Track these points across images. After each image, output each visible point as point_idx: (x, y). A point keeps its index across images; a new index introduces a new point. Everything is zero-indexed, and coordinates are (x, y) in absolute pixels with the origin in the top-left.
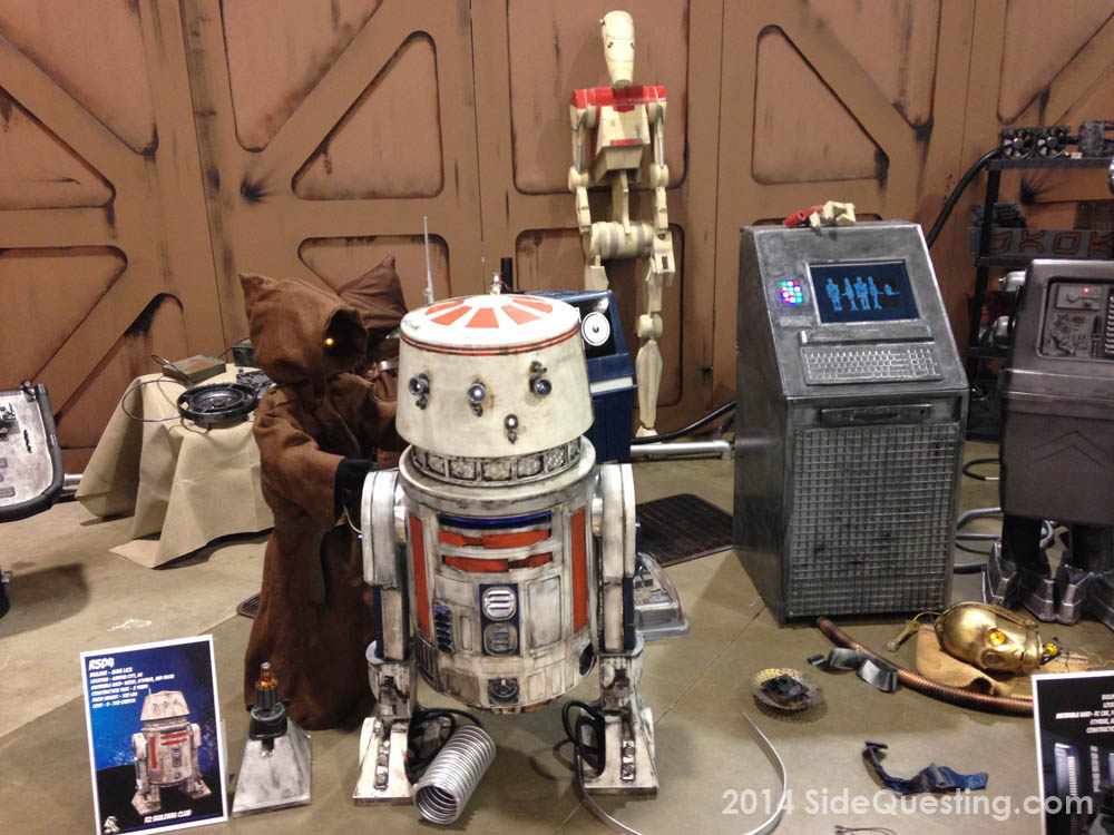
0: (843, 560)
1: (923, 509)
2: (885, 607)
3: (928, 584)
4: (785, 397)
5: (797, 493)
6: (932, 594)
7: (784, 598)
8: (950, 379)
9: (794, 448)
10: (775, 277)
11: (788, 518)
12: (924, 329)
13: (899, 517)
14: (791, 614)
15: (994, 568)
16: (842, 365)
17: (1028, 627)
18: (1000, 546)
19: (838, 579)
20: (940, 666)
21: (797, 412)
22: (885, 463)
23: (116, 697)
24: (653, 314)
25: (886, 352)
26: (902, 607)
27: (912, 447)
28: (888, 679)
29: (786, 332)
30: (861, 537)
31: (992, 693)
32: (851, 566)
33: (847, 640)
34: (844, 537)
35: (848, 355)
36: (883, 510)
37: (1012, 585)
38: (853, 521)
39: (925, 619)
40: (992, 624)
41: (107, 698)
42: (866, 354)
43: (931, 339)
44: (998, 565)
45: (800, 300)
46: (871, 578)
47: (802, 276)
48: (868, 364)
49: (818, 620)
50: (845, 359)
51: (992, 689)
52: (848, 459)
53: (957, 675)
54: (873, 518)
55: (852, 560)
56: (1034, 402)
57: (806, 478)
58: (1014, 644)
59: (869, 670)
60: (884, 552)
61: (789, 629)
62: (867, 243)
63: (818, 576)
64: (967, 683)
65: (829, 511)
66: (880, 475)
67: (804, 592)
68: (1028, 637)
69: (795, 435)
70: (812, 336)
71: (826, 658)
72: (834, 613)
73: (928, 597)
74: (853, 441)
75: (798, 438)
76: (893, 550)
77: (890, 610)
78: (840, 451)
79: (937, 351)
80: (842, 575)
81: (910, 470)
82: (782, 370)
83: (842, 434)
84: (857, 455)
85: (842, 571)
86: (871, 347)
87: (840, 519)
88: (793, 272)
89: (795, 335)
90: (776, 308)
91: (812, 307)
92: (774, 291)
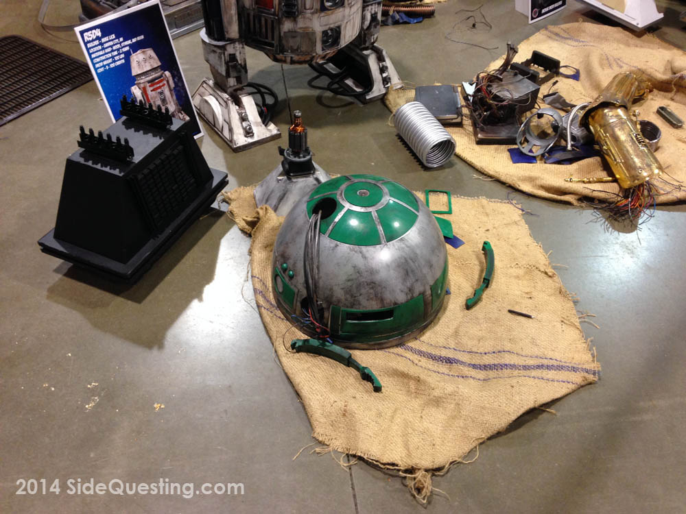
23: (110, 60)
41: (105, 63)
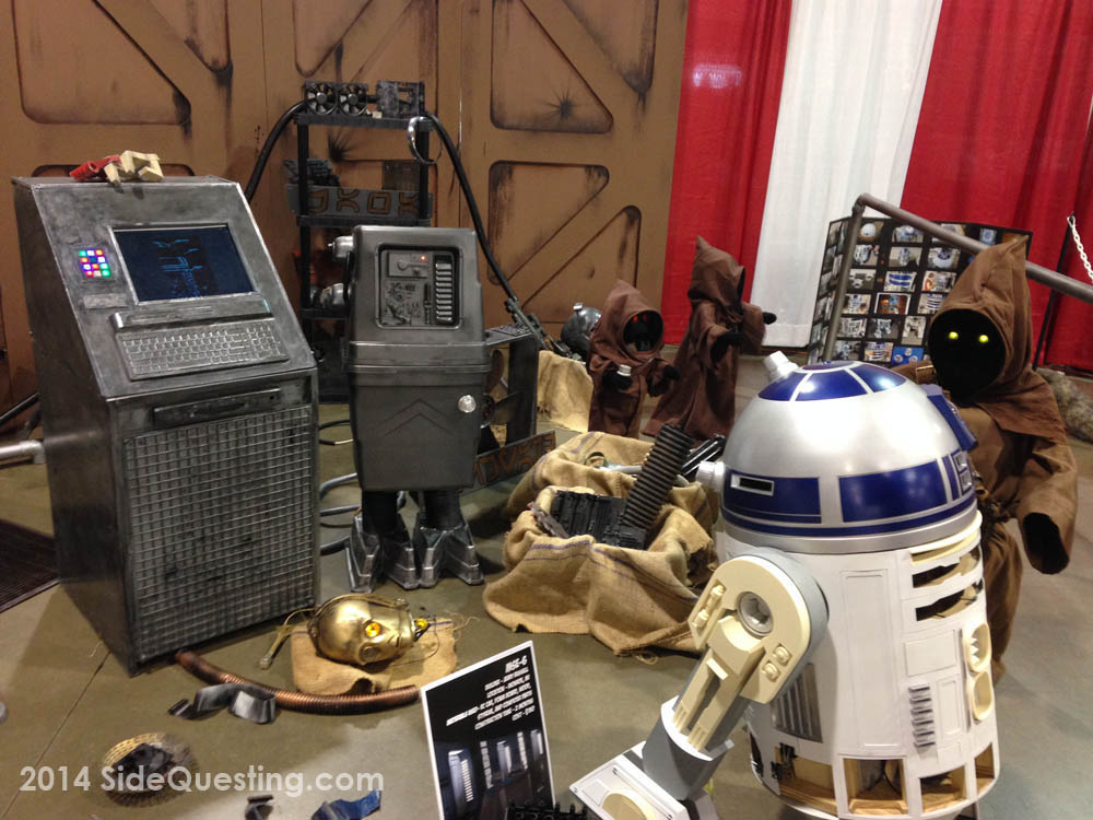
0: (201, 579)
1: (284, 503)
2: (253, 618)
3: (297, 581)
4: (105, 398)
5: (135, 514)
6: (301, 591)
7: (132, 642)
8: (296, 358)
9: (124, 459)
10: (68, 244)
11: (126, 546)
12: (261, 304)
13: (259, 517)
14: (143, 657)
15: (358, 544)
16: (171, 352)
17: (399, 608)
18: (360, 519)
19: (196, 602)
20: (319, 675)
21: (123, 415)
22: (237, 460)
25: (222, 332)
26: (271, 611)
27: (265, 437)
28: (264, 709)
29: (95, 314)
30: (218, 548)
31: (373, 691)
32: (210, 584)
33: (215, 672)
34: (199, 552)
35: (176, 338)
36: (240, 513)
37: (376, 560)
38: (208, 533)
39: (296, 620)
40: (366, 616)
42: (199, 336)
43: (270, 315)
44: (362, 540)
45: (106, 273)
46: (234, 590)
47: (106, 244)
48: (203, 347)
49: (178, 655)
50: (175, 345)
51: (373, 687)
52: (194, 463)
53: (336, 681)
54: (230, 525)
55: (210, 577)
56: (380, 374)
57: (144, 493)
58: (390, 630)
59: (243, 703)
60: (246, 558)
61: (144, 675)
63: (172, 605)
64: (347, 688)
65: (178, 527)
66: (233, 474)
67: (157, 628)
68: (401, 620)
69: (124, 444)
70: (128, 318)
71: (191, 702)
72: (196, 640)
73: (297, 595)
74: (197, 441)
75: (128, 447)
76: (256, 555)
77: (258, 620)
78: (183, 455)
79: (279, 328)
80: (201, 596)
81: (265, 463)
82: (96, 364)
83: (182, 436)
84: (204, 457)
85: (200, 592)
86: (205, 327)
87: (192, 533)
88: (92, 239)
89: (107, 318)
90: (76, 283)
91: (125, 283)
92: (70, 263)
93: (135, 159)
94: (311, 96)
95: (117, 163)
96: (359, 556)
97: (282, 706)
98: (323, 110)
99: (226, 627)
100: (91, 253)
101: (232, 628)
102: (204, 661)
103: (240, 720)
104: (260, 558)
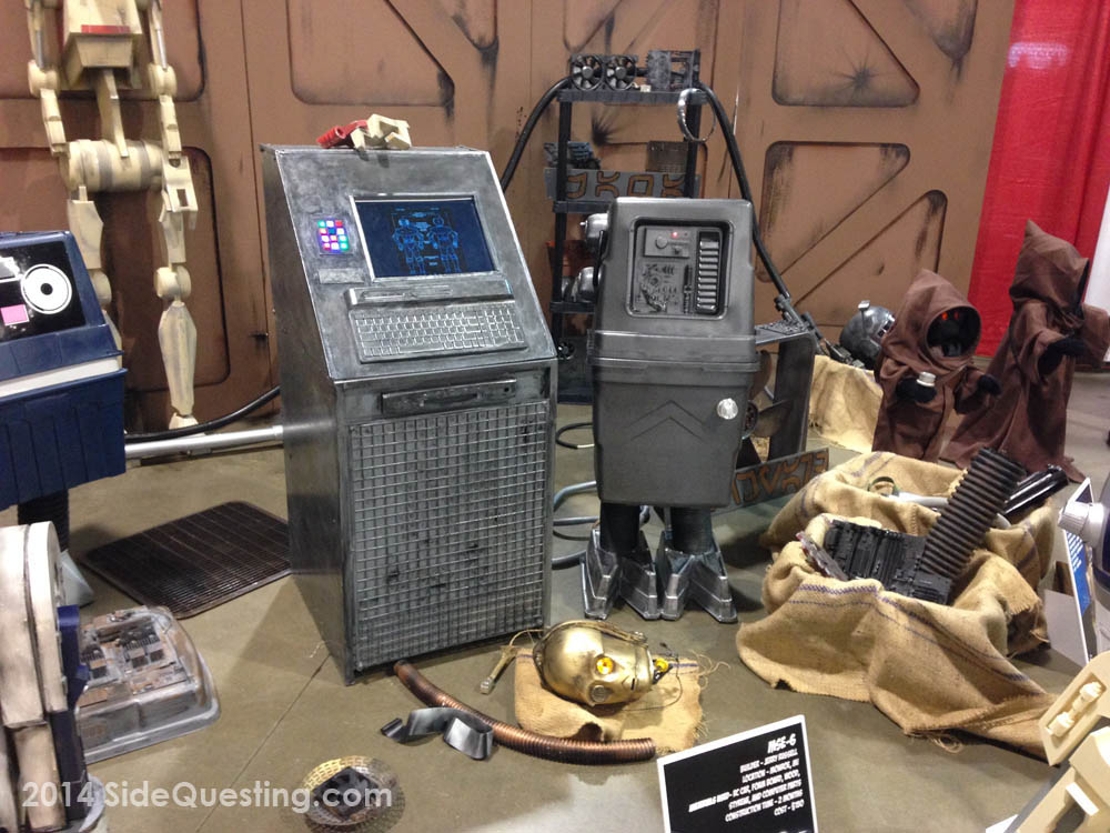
0: (424, 585)
1: (515, 508)
2: (477, 633)
3: (524, 597)
4: (332, 380)
5: (359, 509)
6: (530, 608)
7: (349, 646)
8: (535, 346)
9: (349, 449)
10: (309, 213)
11: (349, 543)
12: (502, 285)
13: (487, 522)
14: (361, 665)
15: (594, 561)
16: (404, 334)
17: (637, 643)
18: (598, 533)
19: (418, 610)
20: (542, 711)
21: (351, 399)
22: (467, 457)
24: (175, 266)
25: (458, 315)
26: (497, 628)
27: (497, 434)
28: (480, 743)
29: (329, 289)
30: (443, 553)
31: (602, 739)
32: (434, 591)
33: (431, 690)
34: (423, 556)
35: (411, 318)
36: (468, 516)
37: (614, 580)
38: (433, 535)
39: (523, 640)
40: (599, 650)
42: (435, 318)
43: (510, 297)
44: (598, 558)
45: (344, 246)
46: (458, 602)
47: (346, 214)
48: (437, 330)
49: (397, 665)
50: (408, 326)
51: (603, 735)
52: (421, 457)
53: (561, 721)
54: (457, 528)
55: (434, 583)
56: (627, 370)
57: (368, 487)
58: (626, 669)
59: (459, 732)
60: (472, 567)
61: (360, 685)
62: (428, 173)
63: (393, 610)
64: (573, 731)
65: (402, 526)
66: (462, 472)
67: (376, 635)
68: (638, 658)
69: (350, 432)
70: (362, 295)
71: (405, 723)
72: (416, 652)
73: (525, 613)
74: (425, 433)
75: (354, 435)
76: (482, 564)
77: (483, 636)
78: (410, 447)
79: (519, 311)
80: (423, 604)
81: (496, 463)
82: (326, 343)
83: (411, 426)
84: (432, 451)
85: (423, 599)
86: (441, 309)
87: (416, 534)
88: (333, 208)
89: (341, 294)
90: (313, 256)
91: (363, 257)
92: (309, 234)
93: (382, 125)
94: (577, 70)
95: (364, 128)
96: (595, 576)
97: (499, 741)
98: (588, 85)
99: (448, 639)
100: (331, 224)
101: (455, 642)
102: (422, 676)
103: (453, 751)
104: (486, 568)
